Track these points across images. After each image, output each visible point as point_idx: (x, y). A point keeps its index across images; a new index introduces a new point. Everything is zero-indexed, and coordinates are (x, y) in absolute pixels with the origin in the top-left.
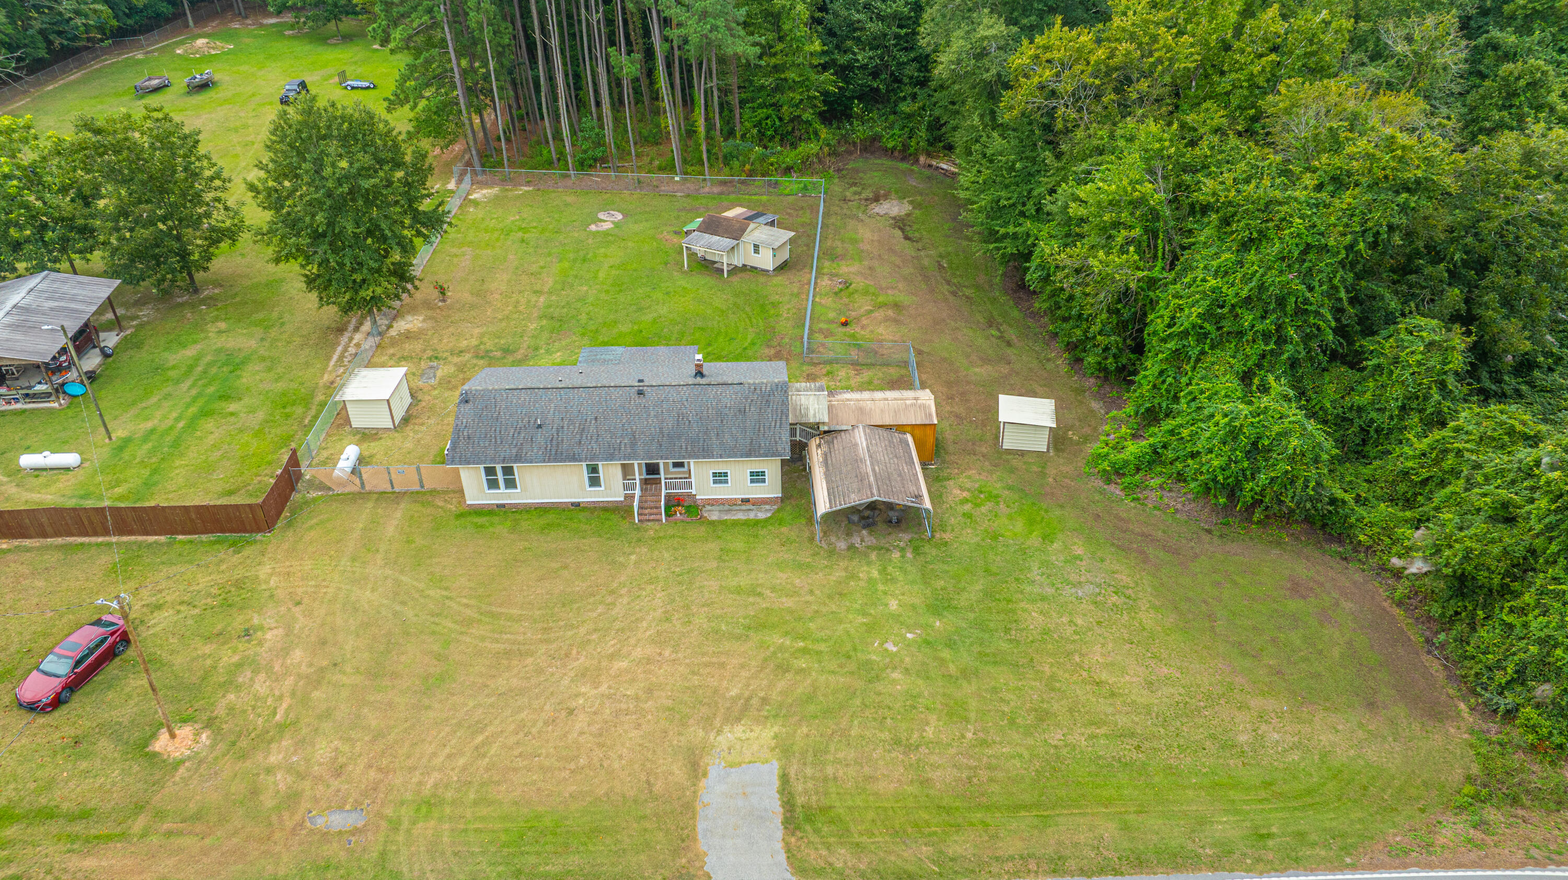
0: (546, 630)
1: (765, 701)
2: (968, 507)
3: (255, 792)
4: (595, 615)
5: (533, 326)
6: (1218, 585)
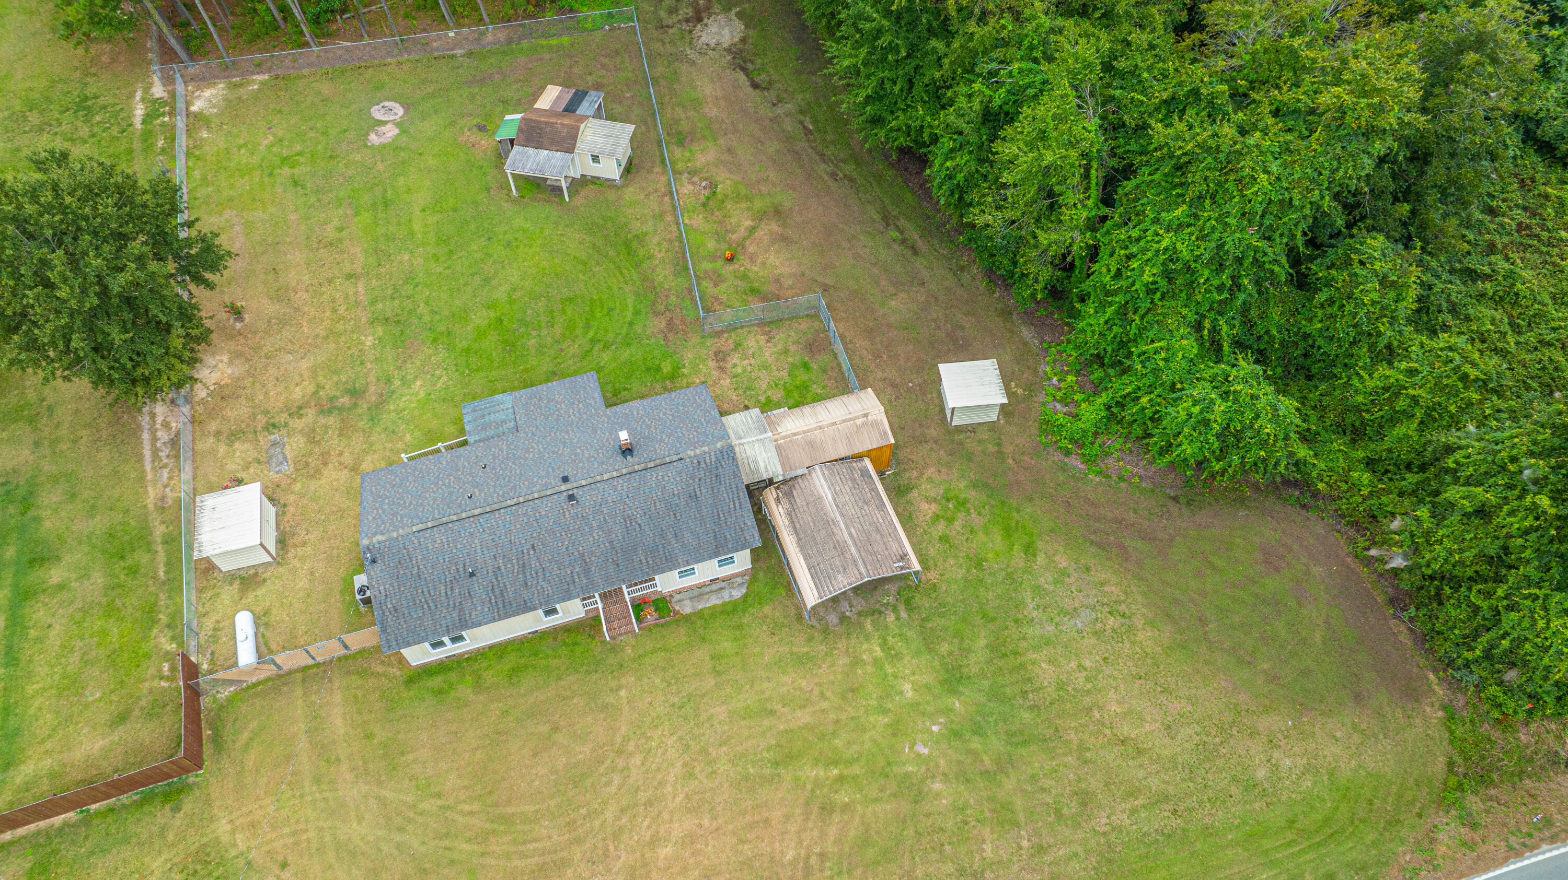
0: (571, 825)
2: (941, 525)
4: (613, 789)
5: (369, 341)
6: (1199, 574)
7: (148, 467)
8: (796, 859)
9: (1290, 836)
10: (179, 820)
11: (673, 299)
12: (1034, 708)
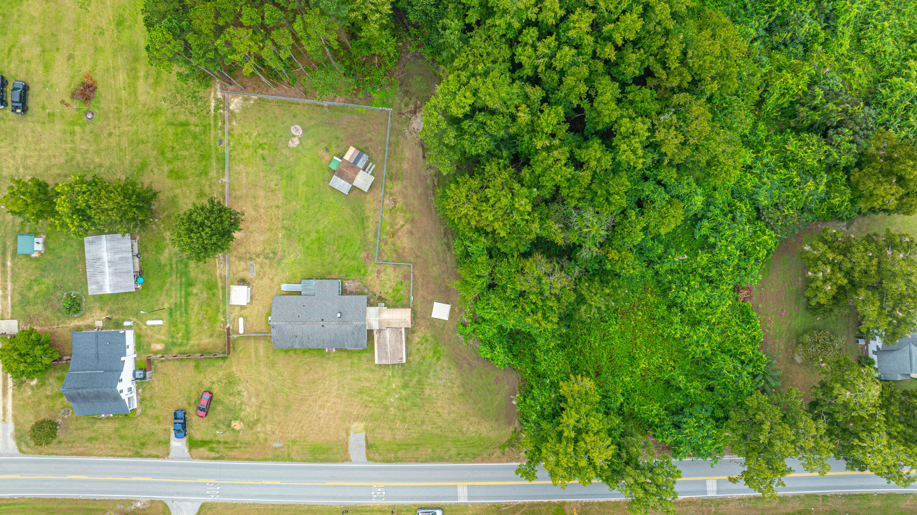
0: (310, 392)
1: (362, 415)
2: (419, 346)
3: (258, 438)
4: (321, 387)
5: (280, 235)
6: (477, 378)
8: (356, 414)
9: (464, 443)
10: (225, 365)
11: (371, 247)
12: (421, 399)
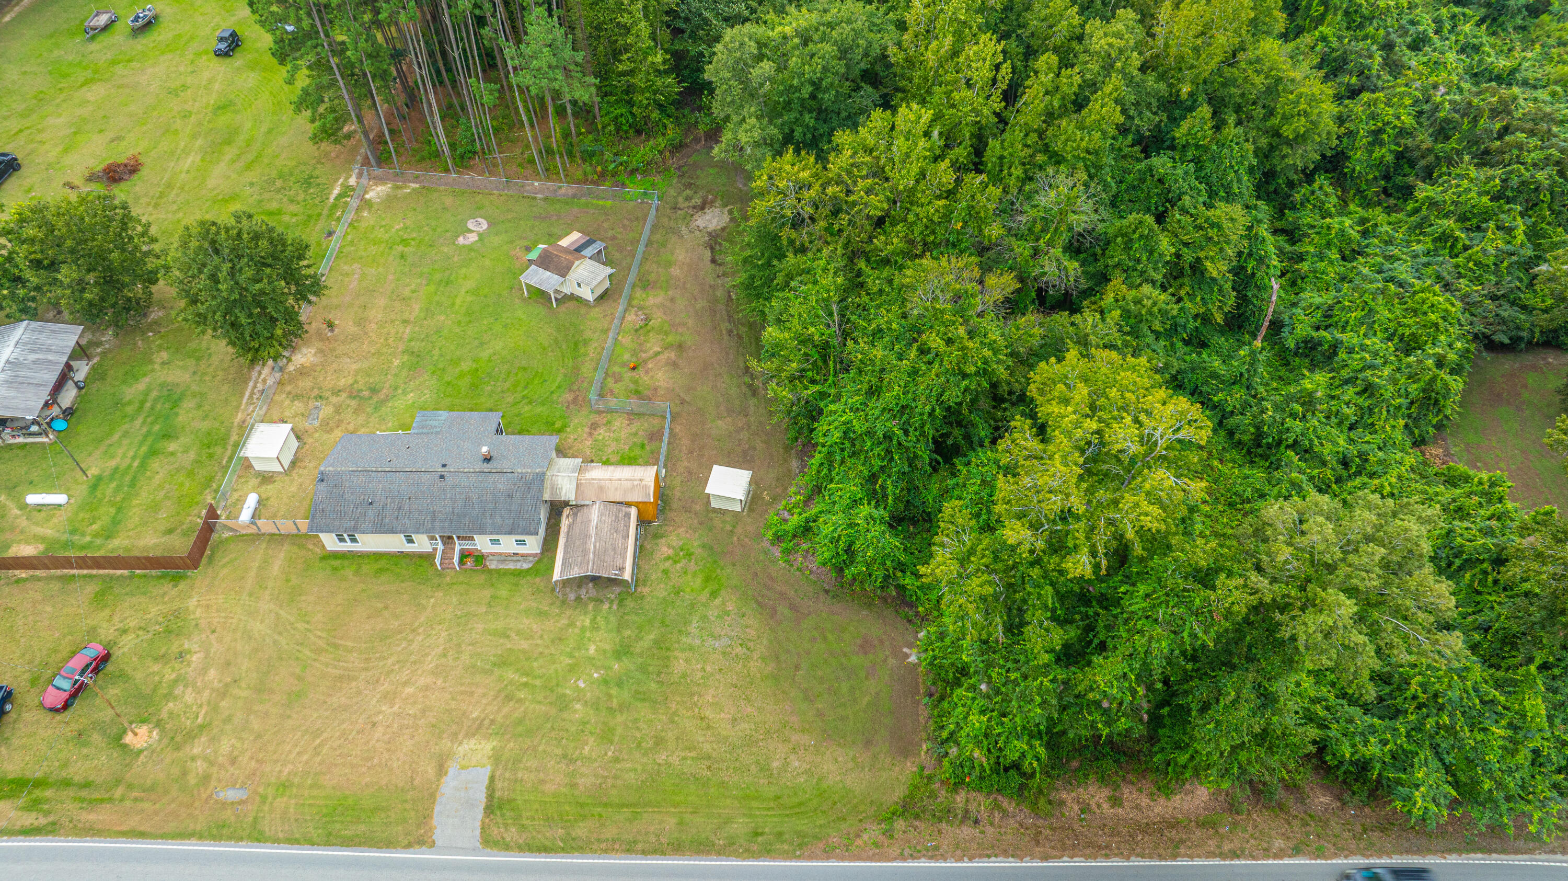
0: (367, 660)
1: (493, 722)
2: (667, 564)
3: (184, 774)
4: (399, 649)
5: (396, 363)
7: (245, 401)
8: (477, 719)
9: (772, 804)
10: (174, 592)
11: (585, 384)
12: (661, 683)
